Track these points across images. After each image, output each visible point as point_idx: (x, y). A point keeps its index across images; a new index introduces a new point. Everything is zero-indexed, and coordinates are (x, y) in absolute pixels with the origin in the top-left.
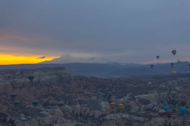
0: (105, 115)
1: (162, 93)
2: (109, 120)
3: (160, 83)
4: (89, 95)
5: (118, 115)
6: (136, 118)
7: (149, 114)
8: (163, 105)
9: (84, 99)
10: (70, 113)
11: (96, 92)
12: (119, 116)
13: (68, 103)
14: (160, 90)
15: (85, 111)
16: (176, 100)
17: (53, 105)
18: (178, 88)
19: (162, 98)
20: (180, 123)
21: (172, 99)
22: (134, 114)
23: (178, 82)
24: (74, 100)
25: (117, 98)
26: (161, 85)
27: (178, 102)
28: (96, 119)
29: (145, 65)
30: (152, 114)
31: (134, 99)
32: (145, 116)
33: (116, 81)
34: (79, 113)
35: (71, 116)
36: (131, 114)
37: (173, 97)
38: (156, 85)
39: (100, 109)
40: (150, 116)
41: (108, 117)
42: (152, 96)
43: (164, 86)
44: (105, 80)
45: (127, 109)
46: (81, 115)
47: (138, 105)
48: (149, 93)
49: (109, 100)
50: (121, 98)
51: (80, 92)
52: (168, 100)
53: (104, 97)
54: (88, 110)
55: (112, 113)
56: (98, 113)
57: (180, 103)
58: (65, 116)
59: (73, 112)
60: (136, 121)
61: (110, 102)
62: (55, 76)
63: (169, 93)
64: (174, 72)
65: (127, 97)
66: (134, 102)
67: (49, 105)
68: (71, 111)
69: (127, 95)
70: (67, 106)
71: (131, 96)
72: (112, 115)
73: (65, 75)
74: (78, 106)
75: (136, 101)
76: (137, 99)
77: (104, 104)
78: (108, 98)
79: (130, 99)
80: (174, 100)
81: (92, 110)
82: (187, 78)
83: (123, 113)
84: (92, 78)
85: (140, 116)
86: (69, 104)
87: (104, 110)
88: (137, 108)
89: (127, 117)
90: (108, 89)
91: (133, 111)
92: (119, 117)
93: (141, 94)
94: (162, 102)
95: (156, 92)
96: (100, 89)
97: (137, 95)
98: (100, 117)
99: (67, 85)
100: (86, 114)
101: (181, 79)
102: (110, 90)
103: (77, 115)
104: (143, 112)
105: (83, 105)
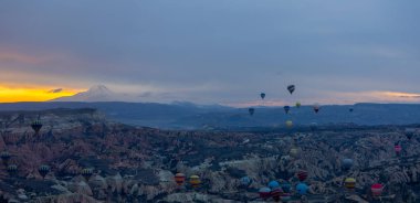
0: (165, 194)
1: (266, 159)
3: (264, 141)
4: (138, 160)
6: (220, 201)
7: (242, 194)
8: (268, 180)
9: (129, 166)
10: (104, 190)
11: (150, 154)
12: (189, 196)
13: (100, 171)
14: (264, 153)
15: (130, 187)
16: (290, 171)
17: (74, 175)
18: (294, 151)
19: (265, 167)
21: (283, 170)
22: (216, 194)
23: (296, 140)
24: (111, 166)
25: (188, 165)
26: (265, 145)
27: (293, 174)
30: (248, 194)
31: (219, 168)
32: (236, 198)
33: (187, 136)
34: (119, 190)
35: (106, 195)
36: (212, 194)
37: (286, 165)
39: (156, 185)
40: (245, 198)
41: (170, 198)
42: (249, 164)
43: (271, 147)
44: (168, 132)
45: (205, 185)
46: (123, 193)
47: (225, 179)
48: (245, 157)
49: (174, 169)
50: (195, 165)
51: (122, 154)
52: (277, 170)
53: (165, 163)
54: (136, 185)
55: (178, 191)
56: (152, 191)
57: (296, 175)
58: (95, 195)
59: (110, 187)
61: (175, 172)
62: (80, 125)
63: (279, 158)
64: (289, 123)
65: (205, 164)
66: (217, 172)
67: (67, 174)
68: (106, 186)
69: (206, 160)
70: (98, 177)
71: (212, 162)
72: (177, 195)
73: (96, 121)
74: (118, 177)
75: (222, 172)
76: (223, 169)
77: (164, 176)
78: (171, 165)
79: (210, 168)
80: (286, 172)
81: (142, 186)
82: (310, 134)
83: (198, 191)
84: (145, 128)
85: (226, 198)
86: (103, 175)
87: (163, 185)
88: (222, 184)
89: (204, 200)
90: (172, 148)
91: (214, 189)
92: (190, 199)
93: (229, 159)
94: (266, 174)
95: (256, 156)
96: (158, 149)
97: (223, 161)
98: (157, 197)
99: (99, 140)
100: (132, 192)
101: (301, 135)
102: (176, 151)
103: (115, 193)
104: (232, 191)
105: (127, 176)
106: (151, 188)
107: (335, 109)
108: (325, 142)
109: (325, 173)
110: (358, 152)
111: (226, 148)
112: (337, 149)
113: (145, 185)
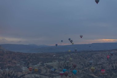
0: (24, 75)
1: (61, 62)
3: (60, 56)
4: (15, 63)
6: (44, 77)
7: (52, 75)
8: (61, 69)
9: (12, 65)
10: (2, 74)
11: (19, 61)
12: (33, 76)
14: (60, 60)
15: (11, 73)
18: (71, 59)
19: (60, 65)
22: (43, 74)
23: (71, 56)
24: (5, 66)
25: (33, 65)
26: (60, 58)
27: (70, 67)
30: (54, 74)
34: (7, 74)
35: (2, 76)
36: (41, 74)
37: (67, 64)
38: (58, 57)
39: (21, 72)
40: (53, 75)
41: (26, 76)
42: (55, 64)
43: (62, 58)
44: (26, 54)
45: (39, 72)
46: (9, 75)
47: (46, 69)
50: (35, 65)
51: (9, 61)
52: (64, 66)
53: (25, 64)
54: (14, 72)
55: (29, 74)
56: (20, 74)
59: (4, 73)
61: (28, 67)
63: (65, 62)
65: (39, 64)
66: (43, 67)
68: (3, 73)
71: (41, 63)
72: (29, 75)
74: (7, 70)
75: (45, 67)
76: (45, 66)
77: (24, 69)
78: (27, 65)
79: (41, 65)
80: (68, 67)
81: (16, 72)
83: (36, 74)
84: (18, 52)
85: (46, 76)
86: (2, 69)
87: (24, 72)
88: (45, 71)
89: (39, 77)
90: (28, 59)
91: (42, 73)
93: (48, 62)
94: (60, 67)
95: (57, 61)
96: (22, 59)
97: (46, 63)
98: (21, 76)
99: (1, 56)
101: (73, 54)
103: (6, 75)
104: (48, 73)
105: (10, 69)
106: (19, 73)
107: (85, 45)
108: (81, 56)
109: (82, 66)
110: (93, 59)
111: (46, 58)
112: (86, 58)
113: (17, 72)
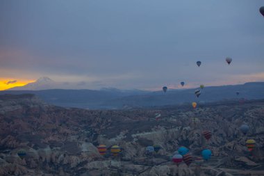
0: (86, 162)
1: (171, 130)
2: (91, 170)
3: (170, 116)
4: (65, 134)
5: (104, 162)
6: (131, 166)
7: (150, 160)
8: (172, 147)
9: (58, 140)
10: (36, 160)
11: (77, 130)
12: (105, 164)
13: (33, 145)
14: (169, 125)
15: (57, 158)
16: (190, 139)
17: (13, 148)
19: (170, 137)
20: (192, 172)
21: (185, 138)
23: (196, 114)
24: (42, 141)
25: (106, 137)
26: (171, 119)
27: (193, 142)
28: (72, 169)
29: (154, 92)
30: (154, 160)
31: (131, 139)
32: (144, 163)
33: (107, 114)
35: (37, 165)
36: (125, 160)
37: (186, 135)
38: (164, 119)
39: (79, 155)
41: (89, 166)
42: (157, 135)
43: (175, 120)
44: (92, 112)
45: (120, 156)
46: (51, 163)
47: (136, 148)
48: (152, 129)
49: (95, 141)
50: (112, 137)
51: (54, 130)
52: (180, 139)
53: (88, 137)
54: (62, 156)
55: (96, 159)
56: (75, 160)
57: (196, 142)
58: (28, 165)
59: (41, 158)
60: (131, 170)
61: (96, 144)
62: (20, 107)
63: (182, 129)
65: (121, 137)
66: (130, 143)
67: (7, 148)
68: (37, 157)
69: (121, 133)
70: (32, 150)
71: (126, 135)
72: (96, 163)
73: (34, 104)
74: (48, 150)
75: (134, 142)
76: (135, 140)
77: (85, 147)
78: (93, 138)
79: (124, 139)
80: (187, 140)
81: (67, 156)
82: (208, 109)
83: (113, 159)
84: (74, 109)
85: (137, 163)
86: (35, 148)
87: (84, 155)
88: (134, 152)
89: (118, 166)
90: (95, 125)
91: (127, 157)
92: (106, 165)
93: (140, 132)
94: (170, 142)
95: (162, 128)
96: (83, 125)
97: (135, 133)
98: (79, 165)
99: (35, 119)
100: (58, 161)
101: (200, 109)
102: (98, 126)
103: (45, 162)
104: (142, 158)
105: (55, 148)
106: (74, 158)
107: (230, 88)
108: (219, 114)
109: (220, 139)
110: (247, 120)
111: (138, 122)
112: (230, 120)
113: (69, 155)
